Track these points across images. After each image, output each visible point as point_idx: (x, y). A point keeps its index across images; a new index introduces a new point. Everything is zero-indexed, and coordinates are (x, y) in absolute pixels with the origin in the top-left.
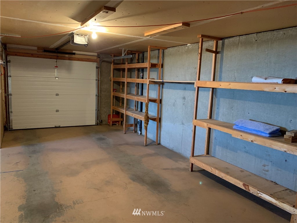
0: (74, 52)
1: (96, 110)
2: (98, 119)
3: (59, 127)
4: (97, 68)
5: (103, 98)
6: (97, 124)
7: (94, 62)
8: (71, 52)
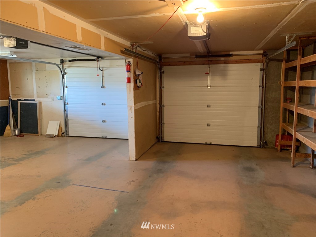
0: (231, 53)
1: (258, 127)
2: (261, 140)
3: (210, 144)
4: (262, 70)
5: (269, 111)
6: (259, 146)
7: (258, 63)
8: (227, 53)
